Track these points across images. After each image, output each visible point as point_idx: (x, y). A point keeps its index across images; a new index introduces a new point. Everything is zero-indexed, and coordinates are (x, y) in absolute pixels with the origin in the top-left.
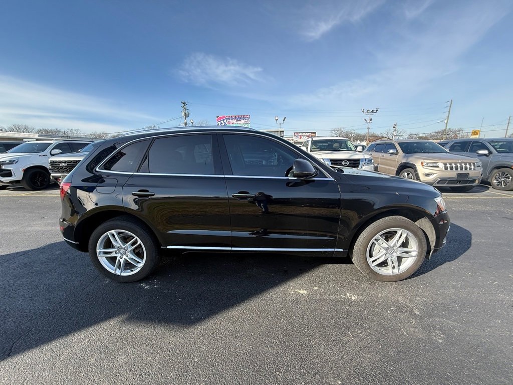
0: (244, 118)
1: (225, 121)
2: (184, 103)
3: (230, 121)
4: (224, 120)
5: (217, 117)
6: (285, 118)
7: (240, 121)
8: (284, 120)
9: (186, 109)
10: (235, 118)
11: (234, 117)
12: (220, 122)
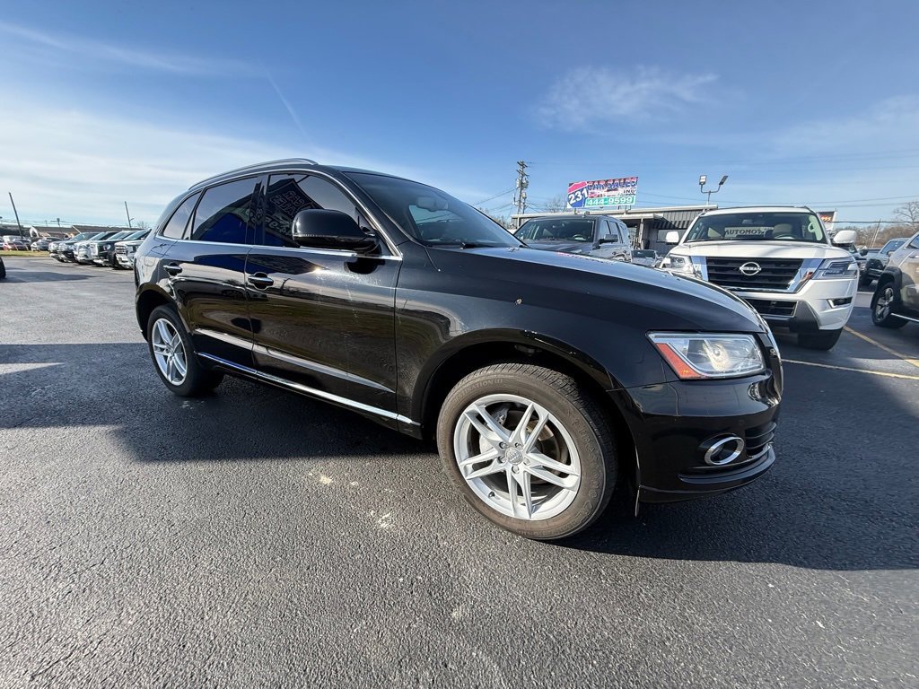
0: (624, 183)
1: (585, 191)
2: (522, 165)
3: (595, 191)
4: (582, 190)
5: (570, 185)
6: (725, 178)
7: (616, 190)
8: (721, 183)
9: (523, 175)
10: (606, 185)
11: (602, 184)
12: (574, 193)
